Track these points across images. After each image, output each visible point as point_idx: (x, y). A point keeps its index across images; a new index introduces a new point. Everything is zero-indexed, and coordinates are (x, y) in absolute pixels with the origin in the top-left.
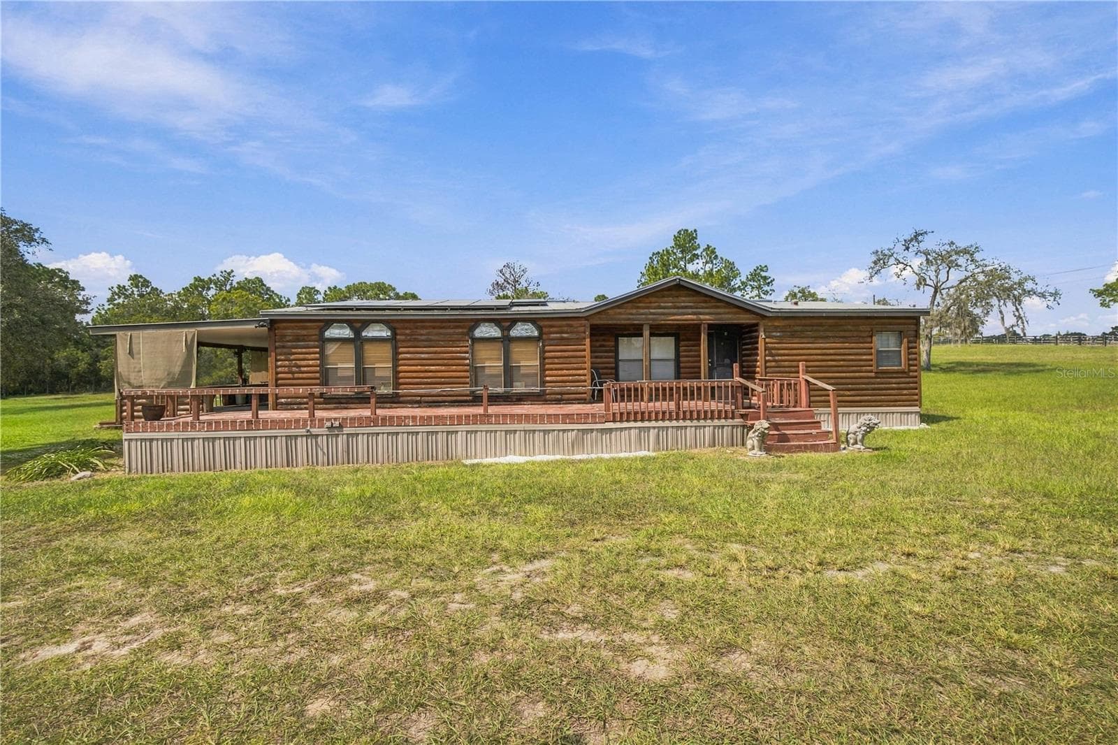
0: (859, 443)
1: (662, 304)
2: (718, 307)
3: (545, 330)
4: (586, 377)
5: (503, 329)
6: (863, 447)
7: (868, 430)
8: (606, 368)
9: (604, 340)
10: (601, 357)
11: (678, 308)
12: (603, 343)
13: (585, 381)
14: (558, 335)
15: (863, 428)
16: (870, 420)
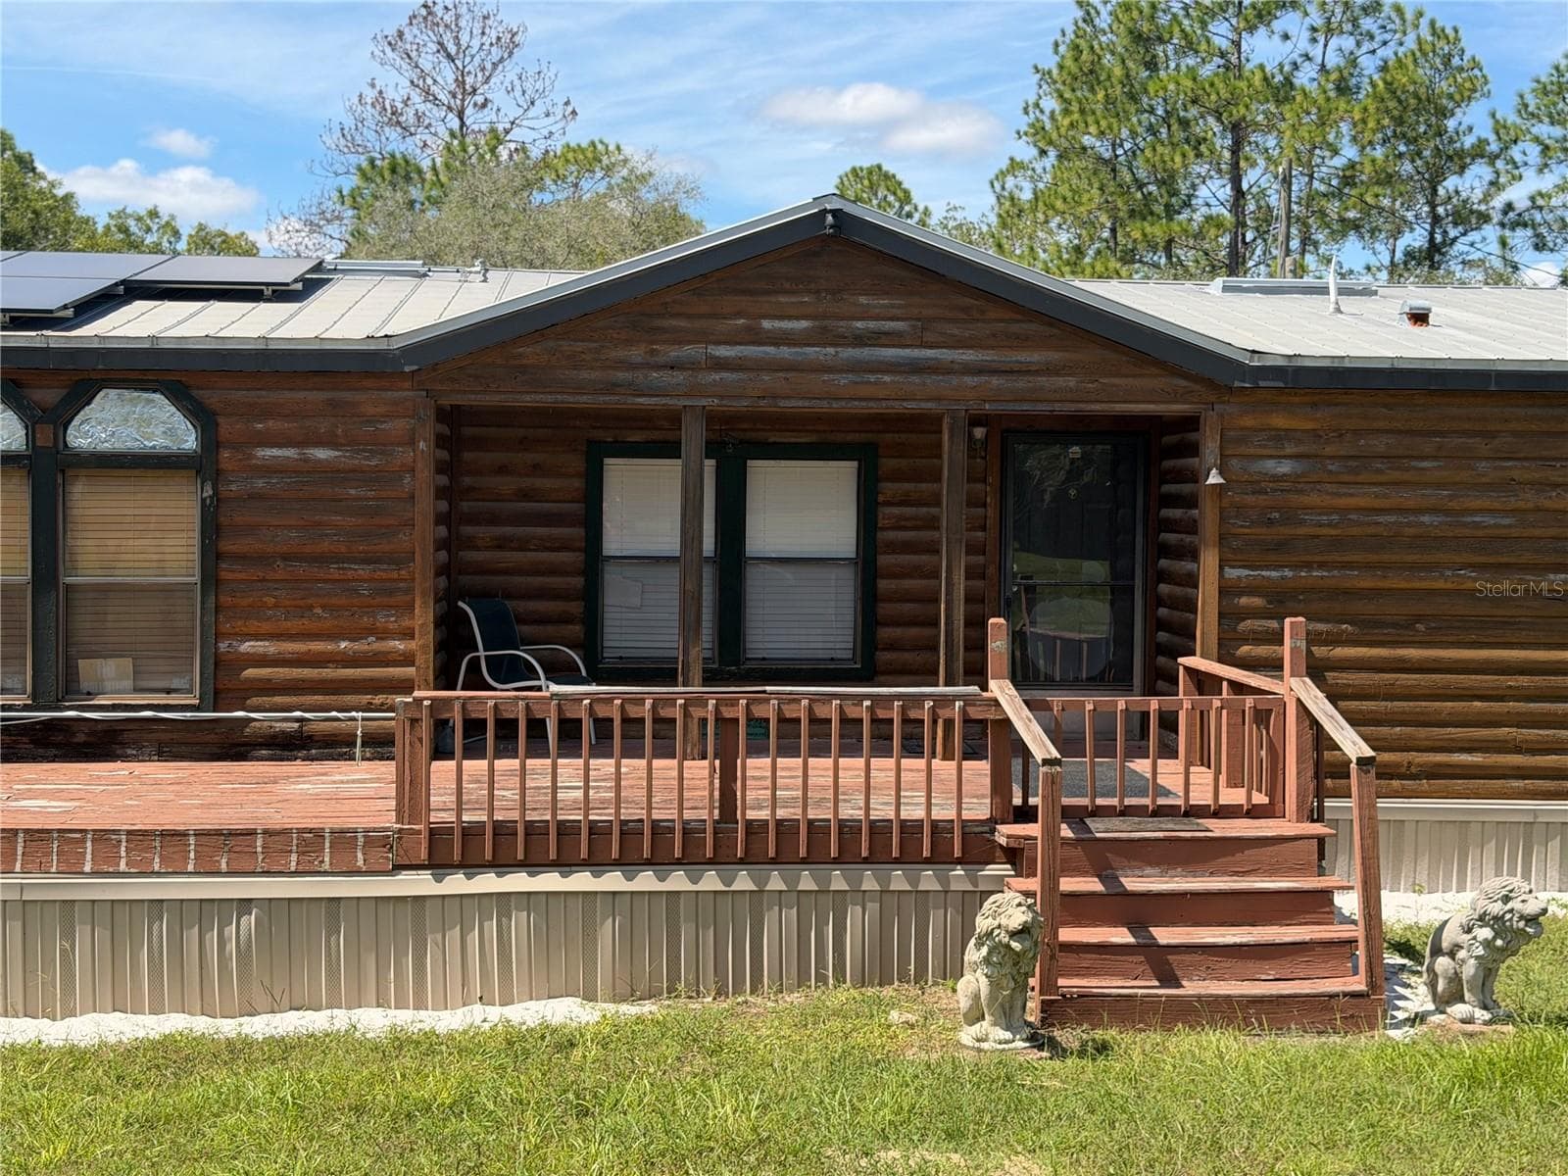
0: (1467, 996)
1: (766, 324)
2: (1022, 341)
3: (227, 427)
4: (413, 645)
5: (32, 417)
6: (1482, 1015)
7: (1499, 942)
8: (542, 594)
9: (536, 469)
10: (523, 545)
11: (839, 341)
12: (527, 482)
13: (407, 660)
14: (290, 453)
15: (1485, 933)
16: (1506, 899)
